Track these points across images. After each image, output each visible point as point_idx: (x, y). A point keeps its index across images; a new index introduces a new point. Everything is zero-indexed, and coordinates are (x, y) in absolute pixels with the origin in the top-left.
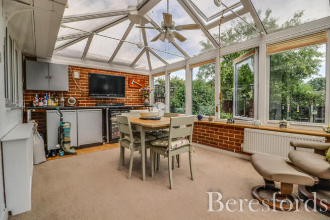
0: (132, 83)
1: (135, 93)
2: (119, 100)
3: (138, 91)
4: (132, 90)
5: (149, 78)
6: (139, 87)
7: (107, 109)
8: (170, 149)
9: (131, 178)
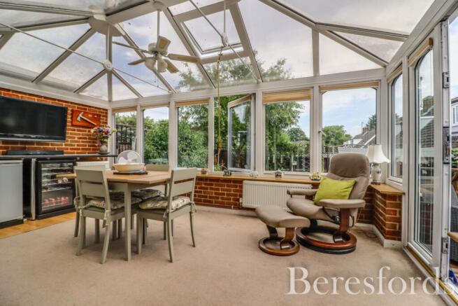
0: (79, 119)
1: (83, 135)
2: (52, 145)
3: (89, 131)
4: (78, 130)
5: (107, 113)
6: (92, 126)
7: (34, 160)
8: (171, 211)
9: (106, 262)
